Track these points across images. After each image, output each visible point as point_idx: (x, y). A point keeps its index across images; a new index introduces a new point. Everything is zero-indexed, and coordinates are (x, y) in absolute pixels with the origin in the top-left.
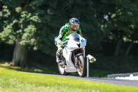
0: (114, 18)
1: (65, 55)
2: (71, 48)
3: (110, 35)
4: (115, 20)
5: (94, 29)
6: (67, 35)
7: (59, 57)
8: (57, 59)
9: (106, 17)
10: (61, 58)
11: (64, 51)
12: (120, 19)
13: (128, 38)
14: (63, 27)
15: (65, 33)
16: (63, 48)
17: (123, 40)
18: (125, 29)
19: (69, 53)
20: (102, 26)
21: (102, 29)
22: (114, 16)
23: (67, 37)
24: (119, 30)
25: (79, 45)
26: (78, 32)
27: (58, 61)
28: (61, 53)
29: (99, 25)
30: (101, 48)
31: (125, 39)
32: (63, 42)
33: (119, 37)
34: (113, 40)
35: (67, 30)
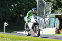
0: (16, 6)
1: (29, 26)
2: (33, 22)
3: (14, 13)
4: (17, 7)
5: (7, 11)
6: (31, 16)
7: (26, 26)
8: (25, 27)
9: (13, 6)
10: (27, 27)
11: (29, 23)
12: (19, 6)
13: (23, 15)
14: (29, 12)
15: (30, 15)
16: (28, 22)
17: (20, 16)
18: (21, 11)
19: (32, 25)
20: (11, 10)
21: (11, 11)
22: (16, 5)
23: (31, 17)
24: (19, 11)
25: (36, 21)
26: (36, 15)
27: (25, 28)
28: (27, 24)
29: (9, 9)
30: (10, 19)
31: (21, 15)
32: (28, 19)
33: (18, 14)
34: (16, 16)
35: (31, 14)
